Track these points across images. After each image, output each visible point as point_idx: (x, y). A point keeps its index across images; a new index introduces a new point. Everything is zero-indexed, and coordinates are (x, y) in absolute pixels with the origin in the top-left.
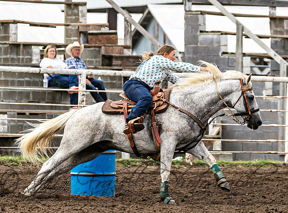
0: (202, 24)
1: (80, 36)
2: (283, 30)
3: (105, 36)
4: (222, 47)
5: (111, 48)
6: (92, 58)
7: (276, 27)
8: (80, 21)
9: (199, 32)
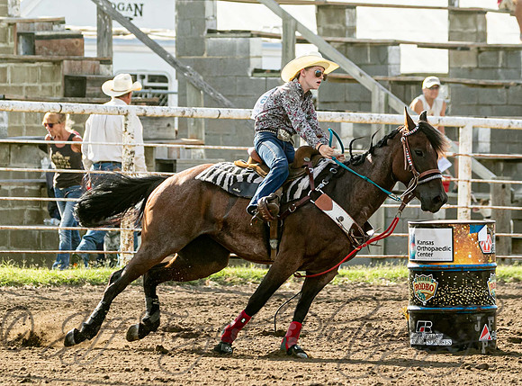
0: (212, 18)
1: (18, 41)
2: (343, 28)
3: (62, 41)
4: (252, 60)
5: (80, 62)
6: (35, 82)
7: (330, 21)
8: (10, 13)
9: (206, 32)
